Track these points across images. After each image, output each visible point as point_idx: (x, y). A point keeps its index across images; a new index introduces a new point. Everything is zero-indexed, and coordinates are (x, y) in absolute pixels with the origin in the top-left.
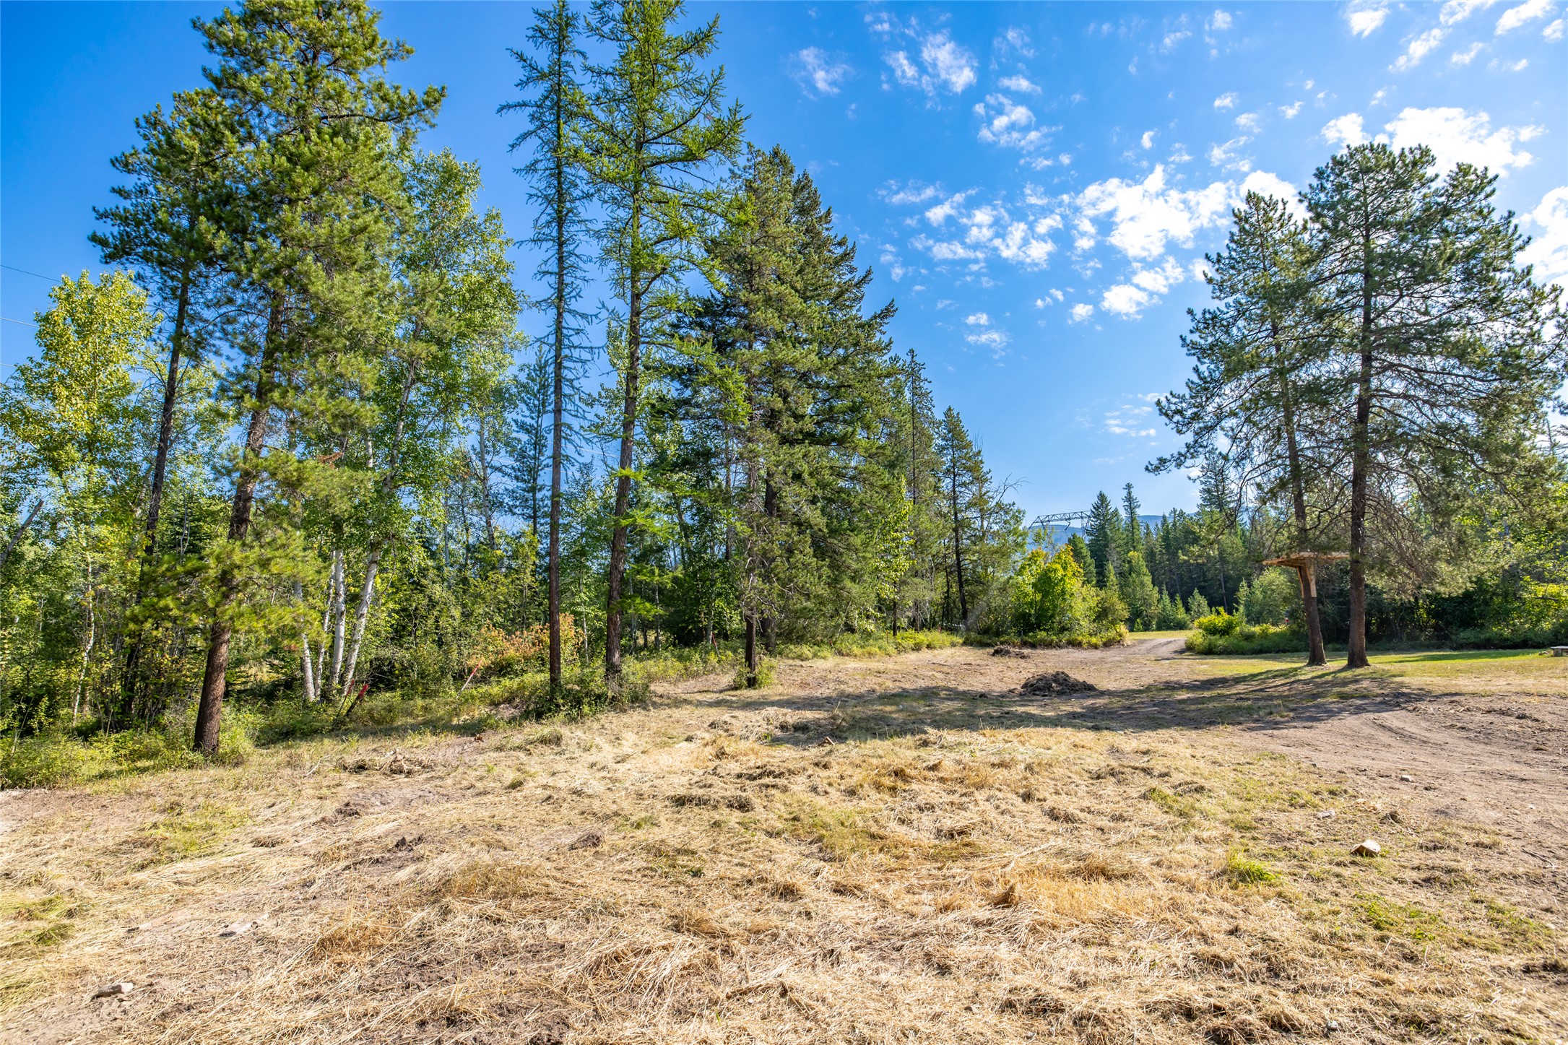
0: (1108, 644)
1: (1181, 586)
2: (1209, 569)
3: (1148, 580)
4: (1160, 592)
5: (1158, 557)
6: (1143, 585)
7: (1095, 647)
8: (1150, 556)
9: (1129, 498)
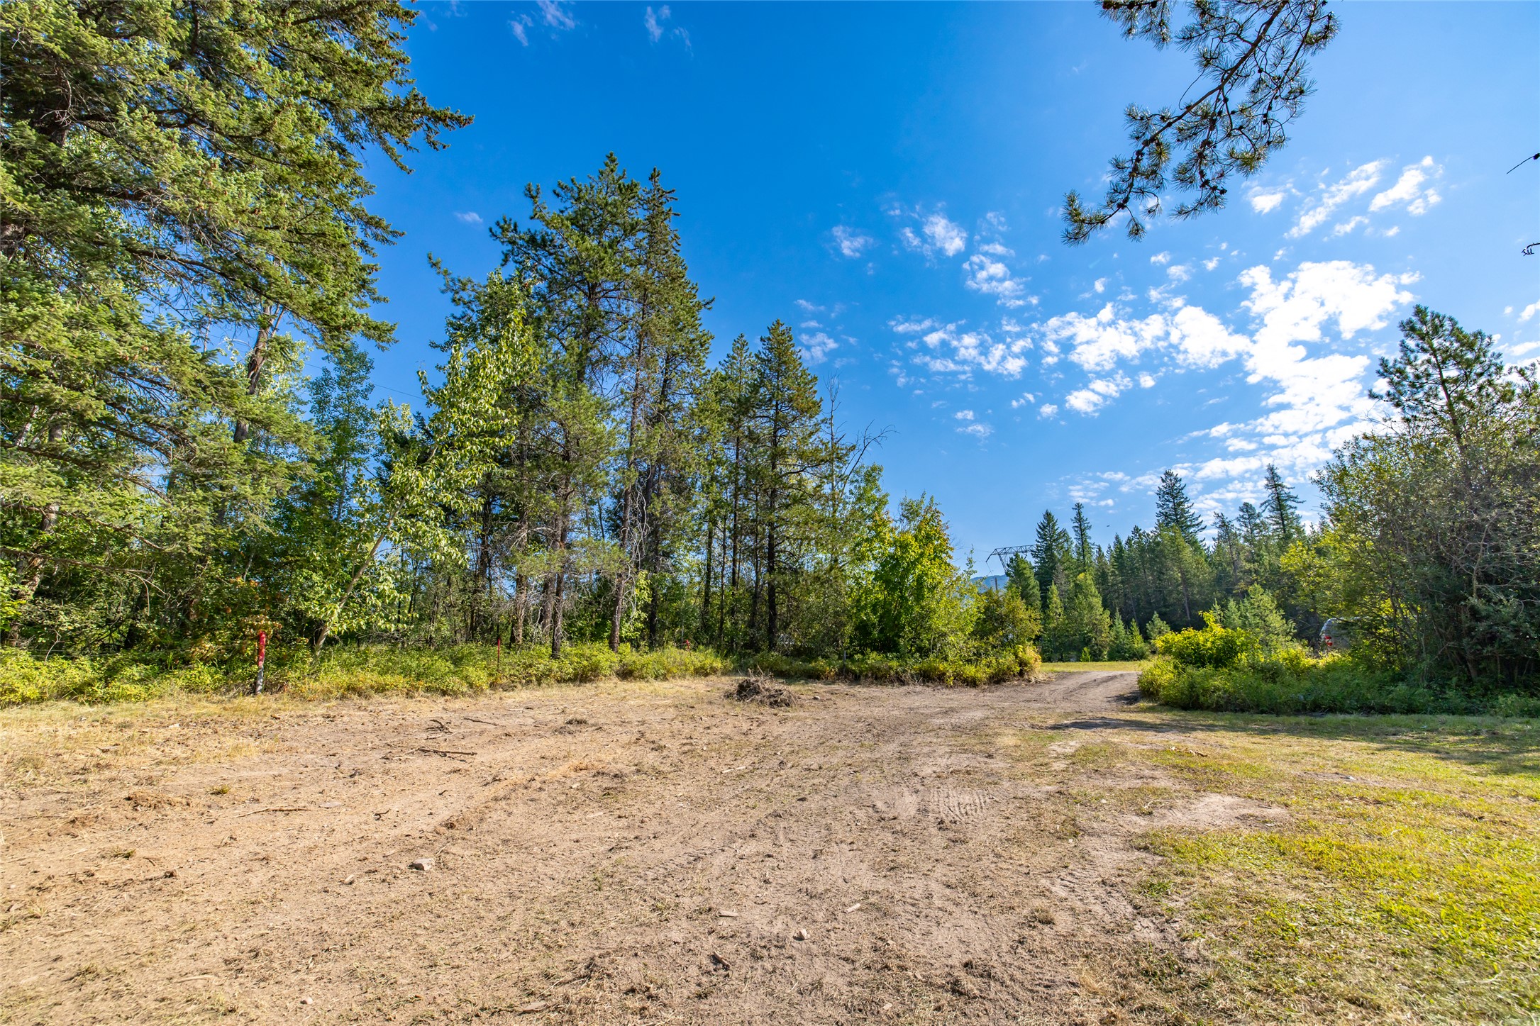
0: (998, 679)
1: (1138, 612)
2: (1171, 592)
3: (1097, 601)
4: (1112, 616)
5: (1110, 578)
6: (1091, 607)
7: (972, 683)
8: (1101, 578)
9: (1079, 519)
